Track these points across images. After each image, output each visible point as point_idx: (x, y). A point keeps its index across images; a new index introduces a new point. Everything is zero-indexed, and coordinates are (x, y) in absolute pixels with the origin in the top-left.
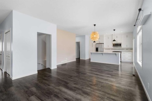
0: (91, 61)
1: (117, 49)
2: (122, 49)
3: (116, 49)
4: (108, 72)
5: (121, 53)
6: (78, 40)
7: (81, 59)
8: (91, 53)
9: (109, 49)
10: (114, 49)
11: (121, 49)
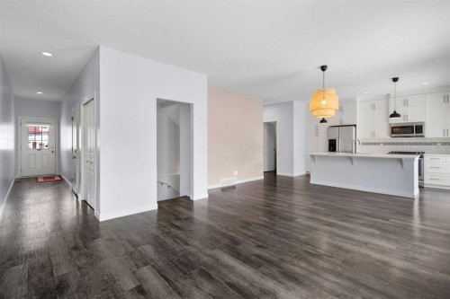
0: (312, 181)
1: (407, 142)
2: (426, 144)
3: (403, 144)
4: (370, 219)
5: (422, 157)
6: (269, 116)
7: (278, 173)
8: (313, 157)
9: (375, 144)
10: (393, 144)
11: (421, 144)
